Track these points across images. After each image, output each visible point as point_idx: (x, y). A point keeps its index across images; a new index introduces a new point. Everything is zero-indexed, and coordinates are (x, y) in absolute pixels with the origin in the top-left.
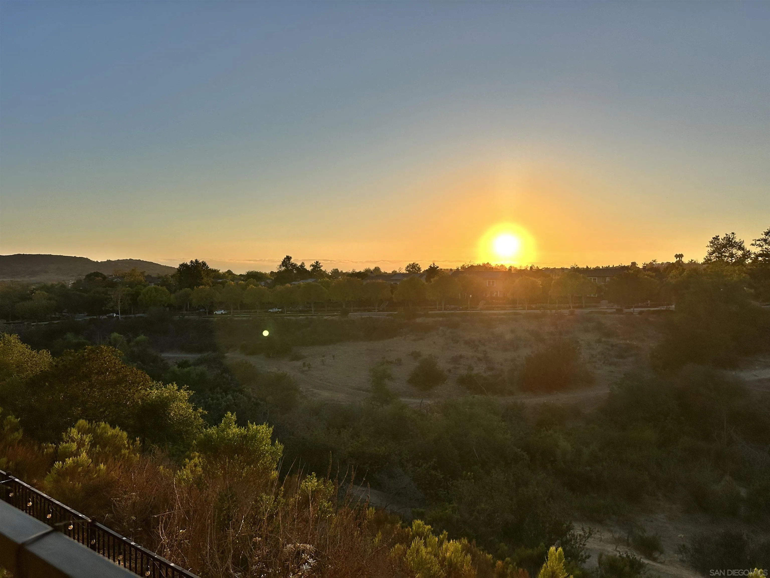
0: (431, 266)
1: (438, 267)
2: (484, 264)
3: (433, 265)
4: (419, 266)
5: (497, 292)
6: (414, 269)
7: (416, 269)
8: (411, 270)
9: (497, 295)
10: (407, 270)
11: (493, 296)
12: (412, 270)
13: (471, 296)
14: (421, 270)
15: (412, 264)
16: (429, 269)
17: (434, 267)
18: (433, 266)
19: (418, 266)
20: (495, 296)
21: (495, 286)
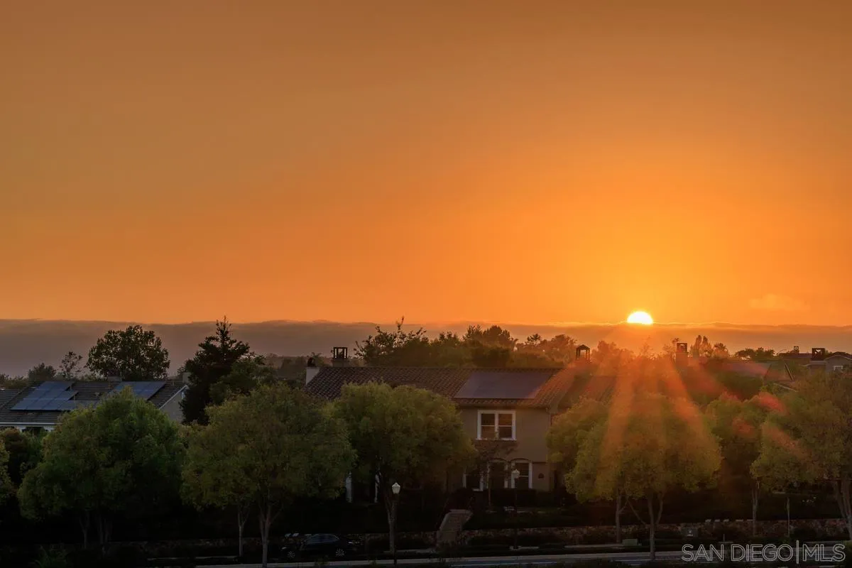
0: (212, 342)
1: (244, 349)
2: (478, 333)
3: (219, 337)
4: (159, 343)
5: (524, 469)
6: (132, 361)
7: (140, 360)
8: (119, 363)
9: (522, 481)
10: (97, 366)
11: (506, 486)
12: (124, 365)
13: (396, 488)
14: (167, 365)
15: (122, 334)
16: (201, 357)
17: (225, 347)
18: (218, 344)
19: (151, 344)
20: (513, 486)
21: (514, 438)
